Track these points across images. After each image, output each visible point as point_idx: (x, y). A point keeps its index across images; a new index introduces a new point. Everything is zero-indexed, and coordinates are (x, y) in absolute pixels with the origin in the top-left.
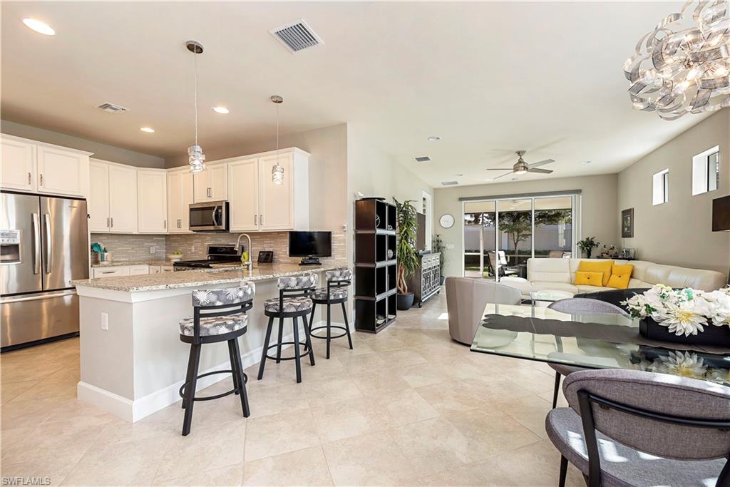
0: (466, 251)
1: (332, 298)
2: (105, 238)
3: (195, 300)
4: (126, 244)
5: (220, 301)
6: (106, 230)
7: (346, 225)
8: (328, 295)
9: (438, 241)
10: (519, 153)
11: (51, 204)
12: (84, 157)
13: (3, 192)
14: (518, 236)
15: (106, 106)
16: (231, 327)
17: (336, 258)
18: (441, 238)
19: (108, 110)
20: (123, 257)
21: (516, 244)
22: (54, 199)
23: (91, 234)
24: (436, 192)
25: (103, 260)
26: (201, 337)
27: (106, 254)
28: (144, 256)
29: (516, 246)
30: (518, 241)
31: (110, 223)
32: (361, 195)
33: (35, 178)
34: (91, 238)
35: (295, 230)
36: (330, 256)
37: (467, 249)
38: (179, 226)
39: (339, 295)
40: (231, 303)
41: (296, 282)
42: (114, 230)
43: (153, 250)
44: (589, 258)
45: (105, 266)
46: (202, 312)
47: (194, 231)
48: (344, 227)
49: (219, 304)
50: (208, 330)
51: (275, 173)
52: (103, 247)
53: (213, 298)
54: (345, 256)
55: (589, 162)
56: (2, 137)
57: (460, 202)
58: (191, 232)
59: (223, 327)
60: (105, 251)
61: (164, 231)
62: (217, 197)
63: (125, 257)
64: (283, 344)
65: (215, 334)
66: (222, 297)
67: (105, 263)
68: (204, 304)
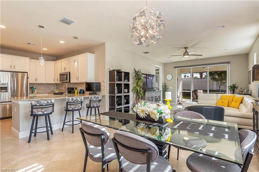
0: (183, 90)
1: (92, 106)
2: (36, 85)
3: (31, 104)
4: (43, 87)
5: (38, 104)
6: (35, 82)
7: (105, 80)
8: (90, 105)
9: (165, 86)
10: (185, 48)
11: (20, 75)
12: (27, 59)
13: (1, 71)
14: (221, 83)
15: (29, 44)
16: (43, 112)
17: (102, 92)
18: (167, 84)
19: (30, 45)
20: (42, 91)
21: (220, 87)
22: (21, 73)
23: (29, 83)
24: (165, 64)
25: (34, 92)
26: (34, 115)
27: (35, 90)
28: (49, 91)
29: (220, 88)
30: (221, 85)
31: (36, 80)
32: (112, 69)
33: (13, 67)
34: (29, 85)
35: (88, 82)
36: (100, 91)
37: (183, 89)
38: (57, 81)
39: (94, 105)
40: (42, 105)
41: (71, 100)
42: (38, 82)
43: (52, 89)
44: (233, 94)
45: (35, 94)
46: (34, 107)
47: (61, 82)
48: (104, 81)
49: (38, 105)
50: (36, 113)
51: (75, 63)
52: (34, 88)
53: (36, 103)
54: (104, 92)
55: (226, 50)
56: (1, 55)
57: (174, 69)
58: (60, 83)
59: (40, 112)
60: (35, 89)
61: (54, 82)
62: (67, 71)
63: (43, 91)
64: (74, 121)
65: (38, 114)
66: (39, 103)
67: (35, 93)
68: (34, 105)
